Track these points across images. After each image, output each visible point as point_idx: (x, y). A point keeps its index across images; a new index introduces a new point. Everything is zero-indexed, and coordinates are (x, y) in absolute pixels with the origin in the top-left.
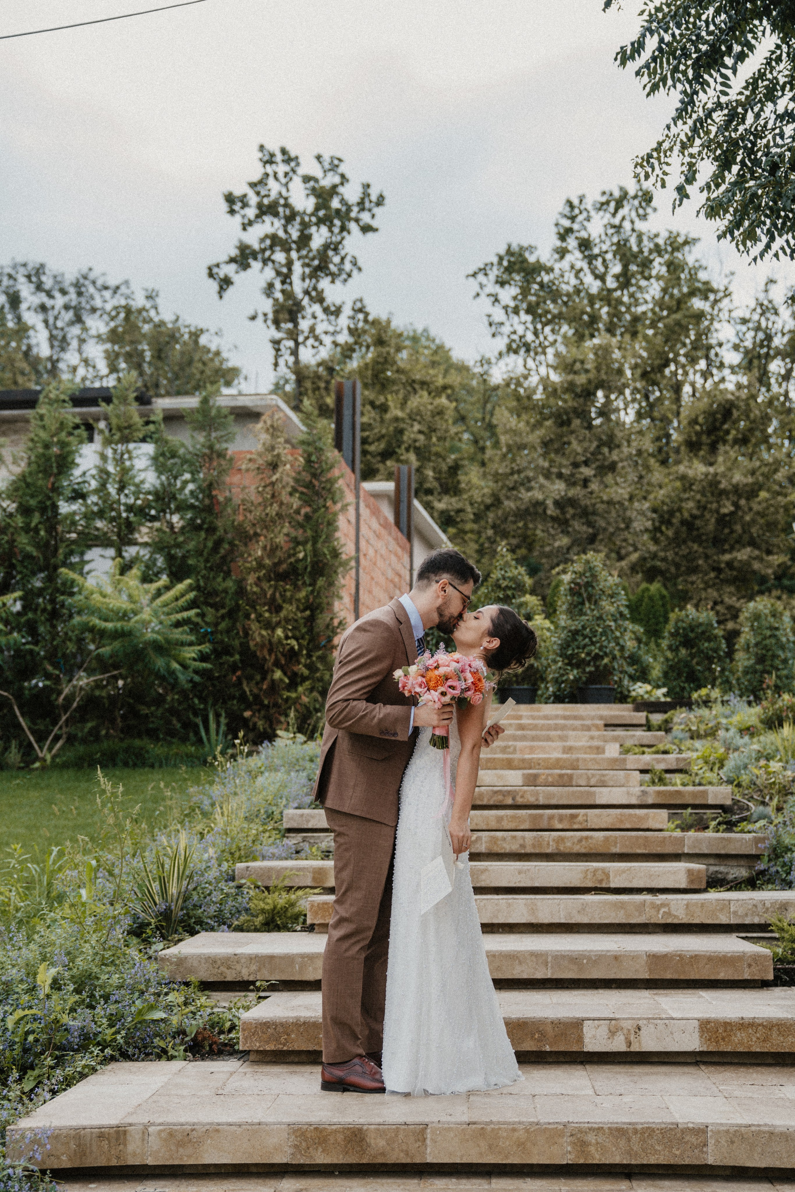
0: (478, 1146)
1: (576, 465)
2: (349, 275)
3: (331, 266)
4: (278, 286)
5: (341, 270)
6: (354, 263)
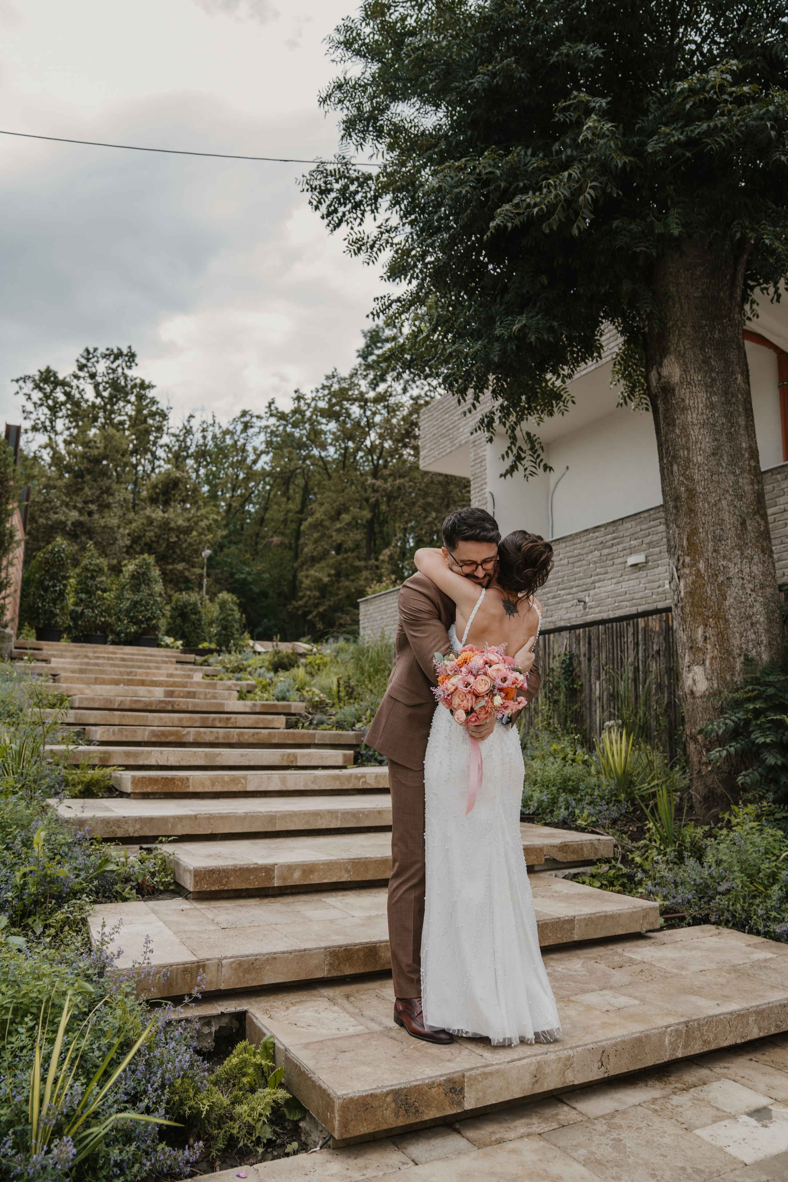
1: (86, 502)
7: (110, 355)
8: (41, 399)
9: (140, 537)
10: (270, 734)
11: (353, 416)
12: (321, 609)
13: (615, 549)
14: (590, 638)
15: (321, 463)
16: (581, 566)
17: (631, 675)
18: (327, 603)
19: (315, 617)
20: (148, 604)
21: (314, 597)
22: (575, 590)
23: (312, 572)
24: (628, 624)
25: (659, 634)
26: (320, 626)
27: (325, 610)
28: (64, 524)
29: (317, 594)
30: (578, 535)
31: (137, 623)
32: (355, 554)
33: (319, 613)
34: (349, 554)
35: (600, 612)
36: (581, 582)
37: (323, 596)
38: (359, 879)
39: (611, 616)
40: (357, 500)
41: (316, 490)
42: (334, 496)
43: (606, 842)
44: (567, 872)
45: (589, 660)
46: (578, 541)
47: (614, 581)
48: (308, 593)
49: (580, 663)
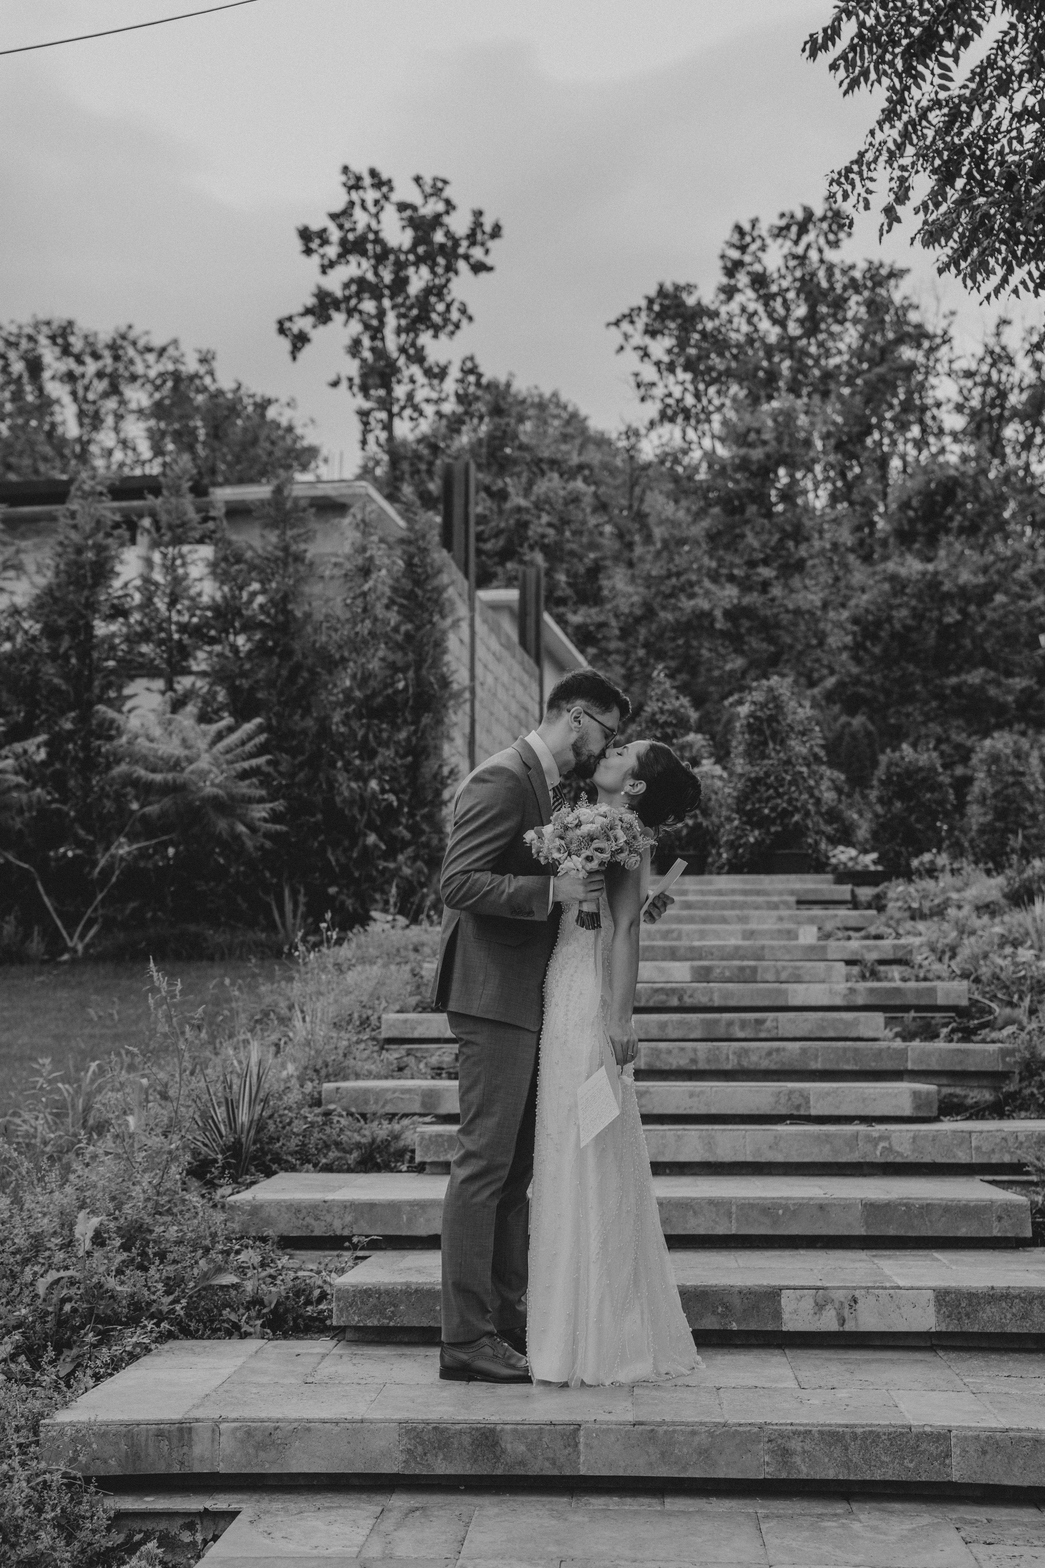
0: (647, 1453)
1: (752, 564)
2: (457, 326)
3: (434, 317)
4: (366, 342)
5: (446, 321)
6: (463, 311)
7: (788, 227)
8: (669, 351)
9: (878, 624)
20: (780, 781)
28: (707, 615)
31: (762, 823)
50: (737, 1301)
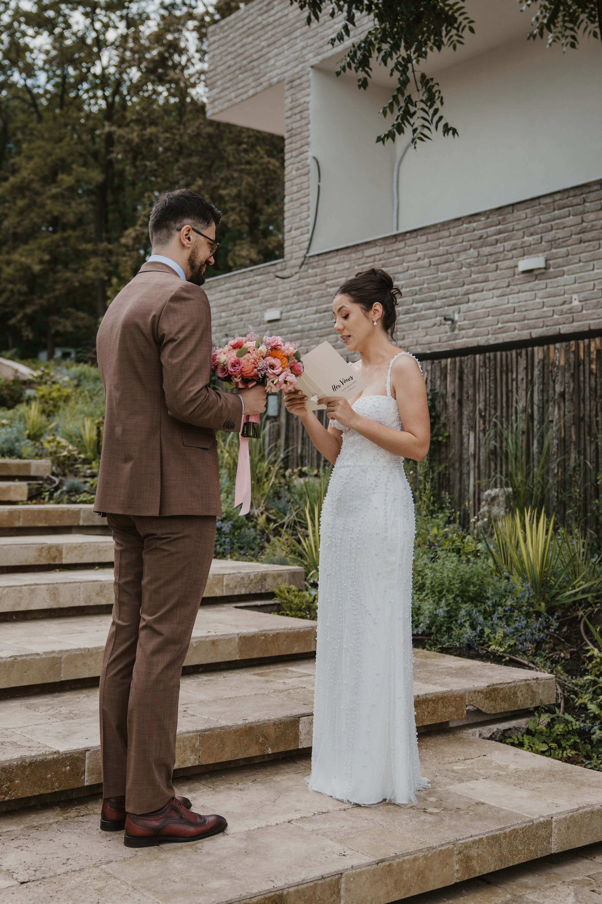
0: (386, 885)
10: (11, 513)
11: (75, 28)
12: (29, 310)
13: (499, 247)
14: (461, 372)
15: (28, 97)
16: (448, 270)
17: (522, 425)
18: (38, 301)
19: (20, 321)
21: (20, 293)
22: (438, 303)
23: (16, 257)
24: (519, 355)
25: (564, 370)
26: (28, 334)
27: (35, 312)
29: (24, 288)
30: (445, 225)
32: (78, 233)
33: (25, 316)
34: (70, 232)
35: (475, 335)
36: (448, 292)
37: (31, 292)
38: (211, 761)
39: (492, 342)
40: (81, 155)
41: (20, 136)
42: (49, 147)
43: (545, 683)
44: (495, 727)
45: (460, 402)
46: (446, 233)
47: (497, 292)
48: (10, 286)
49: (446, 405)
50: (272, 731)
